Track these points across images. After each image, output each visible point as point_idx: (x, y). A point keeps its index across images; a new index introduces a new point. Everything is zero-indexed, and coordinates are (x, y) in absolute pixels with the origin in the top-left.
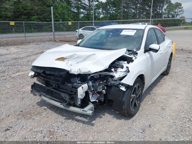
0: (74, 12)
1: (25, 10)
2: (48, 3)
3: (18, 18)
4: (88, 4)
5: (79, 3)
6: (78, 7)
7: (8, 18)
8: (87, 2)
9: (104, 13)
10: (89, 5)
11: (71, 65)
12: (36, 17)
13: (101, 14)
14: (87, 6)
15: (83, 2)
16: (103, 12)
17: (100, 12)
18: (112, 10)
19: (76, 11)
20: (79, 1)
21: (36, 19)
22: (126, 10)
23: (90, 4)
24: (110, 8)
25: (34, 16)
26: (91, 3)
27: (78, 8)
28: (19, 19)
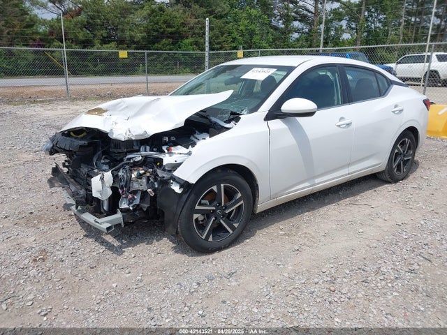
0: (276, 28)
1: (169, 26)
2: (219, 9)
3: (154, 44)
4: (312, 9)
5: (291, 6)
6: (288, 16)
7: (134, 43)
8: (311, 3)
9: (352, 29)
10: (313, 11)
11: (116, 123)
12: (191, 40)
13: (343, 31)
14: (309, 14)
15: (301, 3)
16: (350, 27)
17: (342, 26)
18: (374, 23)
19: (283, 26)
20: (292, 3)
21: (191, 45)
22: (413, 19)
23: (316, 8)
24: (371, 16)
25: (187, 38)
26: (320, 6)
27: (287, 19)
28: (156, 45)
